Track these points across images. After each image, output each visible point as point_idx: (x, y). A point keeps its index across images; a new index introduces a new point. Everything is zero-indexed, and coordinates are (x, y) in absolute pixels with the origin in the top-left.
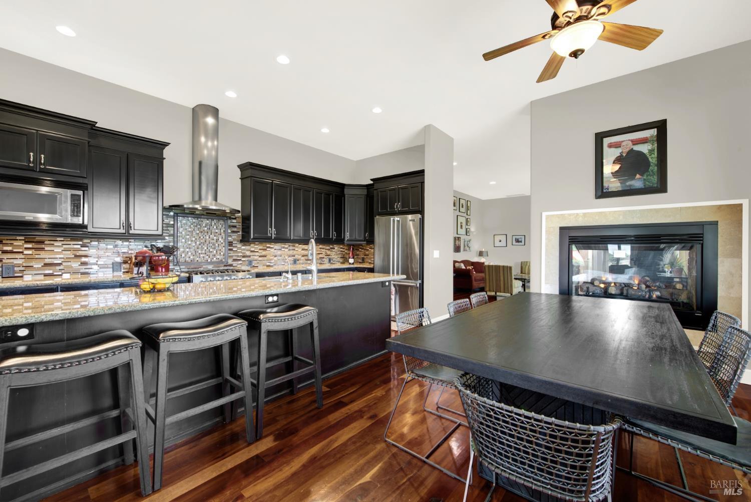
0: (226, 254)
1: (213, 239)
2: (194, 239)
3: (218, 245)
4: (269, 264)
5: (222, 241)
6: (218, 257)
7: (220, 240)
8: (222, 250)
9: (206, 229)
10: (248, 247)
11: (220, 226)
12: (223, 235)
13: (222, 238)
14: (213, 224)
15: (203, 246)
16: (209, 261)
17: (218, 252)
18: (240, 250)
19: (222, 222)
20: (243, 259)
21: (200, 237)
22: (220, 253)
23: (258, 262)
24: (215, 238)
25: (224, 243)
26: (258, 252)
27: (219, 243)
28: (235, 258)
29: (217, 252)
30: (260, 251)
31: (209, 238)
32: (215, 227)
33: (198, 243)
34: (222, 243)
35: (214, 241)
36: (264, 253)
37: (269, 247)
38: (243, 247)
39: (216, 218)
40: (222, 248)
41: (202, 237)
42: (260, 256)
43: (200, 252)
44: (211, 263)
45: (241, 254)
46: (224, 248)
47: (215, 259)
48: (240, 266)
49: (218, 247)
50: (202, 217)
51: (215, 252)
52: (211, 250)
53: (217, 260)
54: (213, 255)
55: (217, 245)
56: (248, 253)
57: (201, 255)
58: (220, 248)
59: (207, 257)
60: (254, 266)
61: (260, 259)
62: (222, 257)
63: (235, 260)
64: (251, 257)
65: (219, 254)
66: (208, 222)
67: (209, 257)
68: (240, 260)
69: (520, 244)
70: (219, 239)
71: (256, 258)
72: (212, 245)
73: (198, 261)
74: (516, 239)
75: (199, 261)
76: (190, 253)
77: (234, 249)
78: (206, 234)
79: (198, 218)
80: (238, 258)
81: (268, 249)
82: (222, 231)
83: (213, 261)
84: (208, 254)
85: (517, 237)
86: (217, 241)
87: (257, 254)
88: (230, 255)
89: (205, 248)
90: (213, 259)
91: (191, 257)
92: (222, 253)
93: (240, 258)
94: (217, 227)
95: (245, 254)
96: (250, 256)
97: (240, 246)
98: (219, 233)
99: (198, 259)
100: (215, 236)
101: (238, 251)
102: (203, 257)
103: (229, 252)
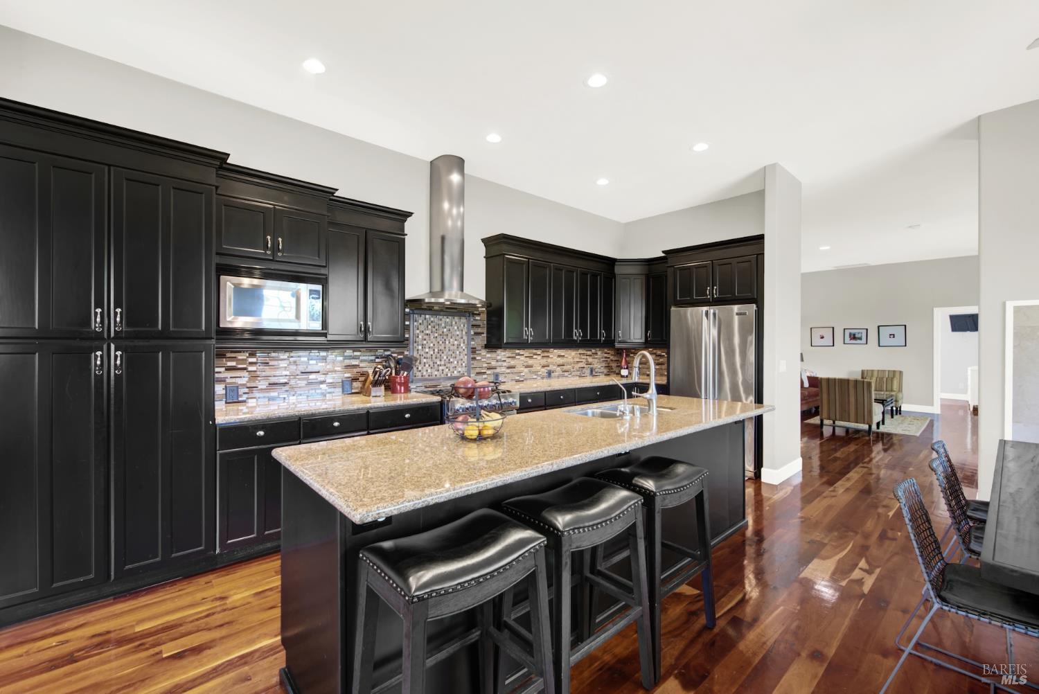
0: (469, 365)
1: (454, 345)
2: (432, 345)
3: (460, 352)
4: (518, 378)
5: (464, 348)
6: (460, 369)
7: (462, 345)
8: (464, 359)
9: (445, 330)
10: (494, 355)
11: (462, 326)
12: (465, 338)
13: (464, 343)
14: (454, 323)
15: (442, 355)
16: (449, 375)
17: (460, 363)
18: (485, 360)
19: (464, 320)
20: (489, 372)
21: (438, 342)
22: (462, 364)
23: (506, 375)
24: (456, 342)
25: (466, 350)
26: (505, 361)
27: (461, 350)
28: (478, 370)
29: (458, 362)
30: (508, 360)
31: (449, 343)
32: (456, 328)
33: (436, 350)
34: (464, 350)
35: (455, 347)
36: (513, 362)
37: (519, 355)
38: (488, 355)
39: (457, 314)
40: (464, 357)
41: (441, 342)
42: (508, 368)
43: (438, 363)
45: (486, 365)
46: (466, 357)
47: (455, 372)
49: (460, 355)
50: (442, 313)
51: (456, 362)
52: (451, 360)
53: (458, 375)
54: (453, 367)
55: (458, 352)
56: (494, 363)
57: (440, 368)
58: (462, 357)
59: (447, 370)
61: (508, 371)
62: (464, 369)
63: (478, 374)
64: (498, 368)
65: (460, 365)
66: (448, 320)
67: (449, 370)
68: (484, 373)
69: (858, 341)
70: (460, 345)
71: (503, 369)
72: (451, 353)
74: (850, 334)
75: (438, 376)
76: (427, 365)
77: (478, 358)
78: (445, 337)
79: (436, 315)
80: (483, 371)
81: (517, 357)
82: (464, 333)
84: (448, 365)
85: (853, 331)
86: (458, 348)
87: (505, 364)
88: (473, 366)
89: (445, 358)
90: (453, 372)
91: (429, 371)
92: (464, 364)
93: (484, 371)
94: (458, 328)
95: (490, 365)
96: (496, 368)
97: (484, 354)
98: (460, 336)
99: (436, 373)
100: (456, 340)
101: (483, 360)
102: (443, 370)
103: (472, 362)
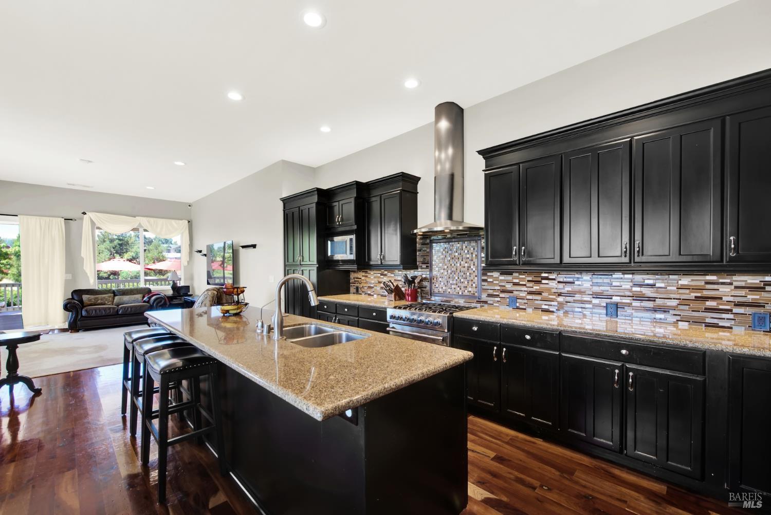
0: (480, 286)
1: (464, 267)
2: (446, 267)
3: (470, 274)
4: (546, 307)
5: (474, 269)
6: (470, 289)
7: (472, 267)
8: (474, 281)
9: (457, 254)
10: (509, 278)
11: (472, 249)
12: (475, 260)
13: (474, 265)
14: (464, 247)
15: (455, 275)
17: (470, 283)
18: (497, 282)
19: (473, 244)
20: (502, 295)
21: (451, 265)
22: (472, 285)
23: (526, 301)
24: (466, 265)
25: (476, 271)
26: (525, 285)
27: (472, 272)
28: (491, 292)
29: (468, 283)
30: (530, 284)
31: (460, 265)
32: (466, 251)
33: (449, 271)
34: (474, 271)
35: (466, 269)
36: (536, 288)
37: (547, 278)
38: (502, 278)
39: (468, 239)
40: (474, 278)
41: (453, 265)
42: (530, 293)
43: (451, 282)
44: (463, 296)
45: (499, 288)
46: (476, 278)
47: (466, 291)
48: (497, 305)
49: (470, 276)
50: (453, 240)
51: (466, 283)
52: (462, 280)
53: (468, 294)
54: (464, 287)
55: (468, 274)
56: (509, 287)
57: (453, 286)
58: (472, 278)
59: (458, 289)
60: (518, 308)
61: (529, 297)
62: (475, 290)
63: (489, 295)
64: (515, 292)
65: (470, 285)
66: (459, 245)
67: (460, 289)
68: (497, 296)
70: (470, 267)
71: (523, 294)
72: (463, 274)
73: (449, 292)
75: (451, 293)
76: (442, 283)
77: (489, 280)
78: (457, 260)
79: (449, 242)
80: (495, 293)
81: (544, 281)
82: (474, 256)
83: (464, 294)
84: (459, 284)
86: (468, 269)
87: (524, 288)
88: (484, 287)
89: (457, 278)
90: (464, 291)
91: (444, 288)
92: (474, 285)
93: (497, 294)
94: (468, 251)
95: (504, 288)
96: (511, 292)
97: (497, 276)
98: (470, 258)
99: (449, 290)
100: (466, 262)
101: (495, 282)
102: (455, 289)
103: (483, 283)
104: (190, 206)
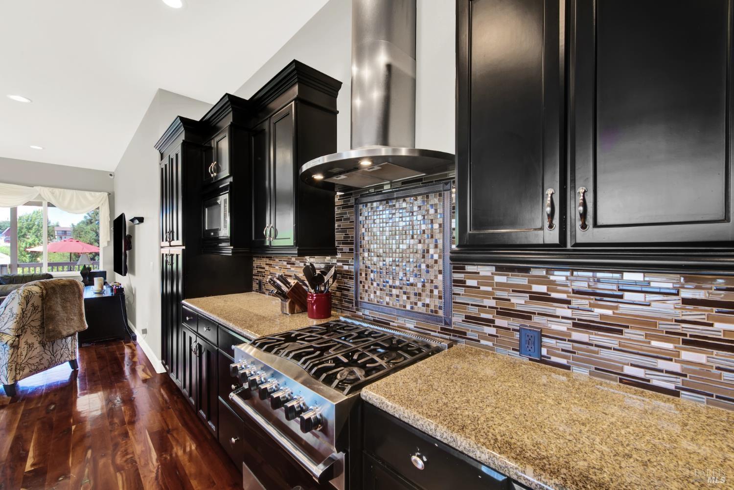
0: (448, 294)
1: (416, 252)
3: (428, 266)
4: (640, 373)
5: (436, 257)
6: (427, 301)
7: (432, 251)
8: (435, 283)
10: (520, 280)
11: (432, 211)
12: (438, 236)
13: (436, 246)
14: (416, 208)
16: (408, 307)
17: (428, 287)
18: (489, 289)
19: (434, 200)
20: (501, 322)
22: (432, 291)
23: (568, 346)
24: (420, 246)
25: (441, 262)
26: (568, 302)
27: (430, 262)
28: (473, 311)
29: (424, 286)
30: (583, 302)
32: (420, 218)
34: (436, 262)
35: (419, 256)
36: (603, 312)
37: (641, 288)
38: (500, 279)
39: (423, 190)
40: (436, 277)
42: (583, 325)
43: (391, 282)
44: (412, 314)
45: (492, 303)
46: (440, 277)
47: (420, 304)
48: (490, 344)
49: (428, 272)
51: (420, 285)
52: (412, 280)
53: (423, 310)
54: (415, 294)
55: (423, 266)
56: (519, 302)
57: (395, 292)
58: (431, 276)
59: (405, 297)
60: (543, 360)
61: (580, 336)
62: (438, 302)
63: (469, 319)
64: (536, 319)
65: (428, 292)
66: (405, 205)
67: (408, 298)
68: (490, 322)
70: (428, 251)
71: (561, 327)
72: (413, 266)
73: (388, 303)
75: (391, 305)
76: (375, 284)
77: (469, 282)
80: (483, 315)
82: (436, 226)
83: (416, 309)
84: (407, 289)
86: (424, 257)
88: (458, 299)
90: (416, 304)
91: (378, 293)
92: (436, 292)
93: (490, 316)
94: (424, 217)
95: (505, 305)
96: (527, 316)
97: (489, 274)
98: (428, 232)
99: (387, 299)
100: (420, 242)
101: (483, 288)
102: (398, 296)
103: (457, 290)
104: (111, 175)
